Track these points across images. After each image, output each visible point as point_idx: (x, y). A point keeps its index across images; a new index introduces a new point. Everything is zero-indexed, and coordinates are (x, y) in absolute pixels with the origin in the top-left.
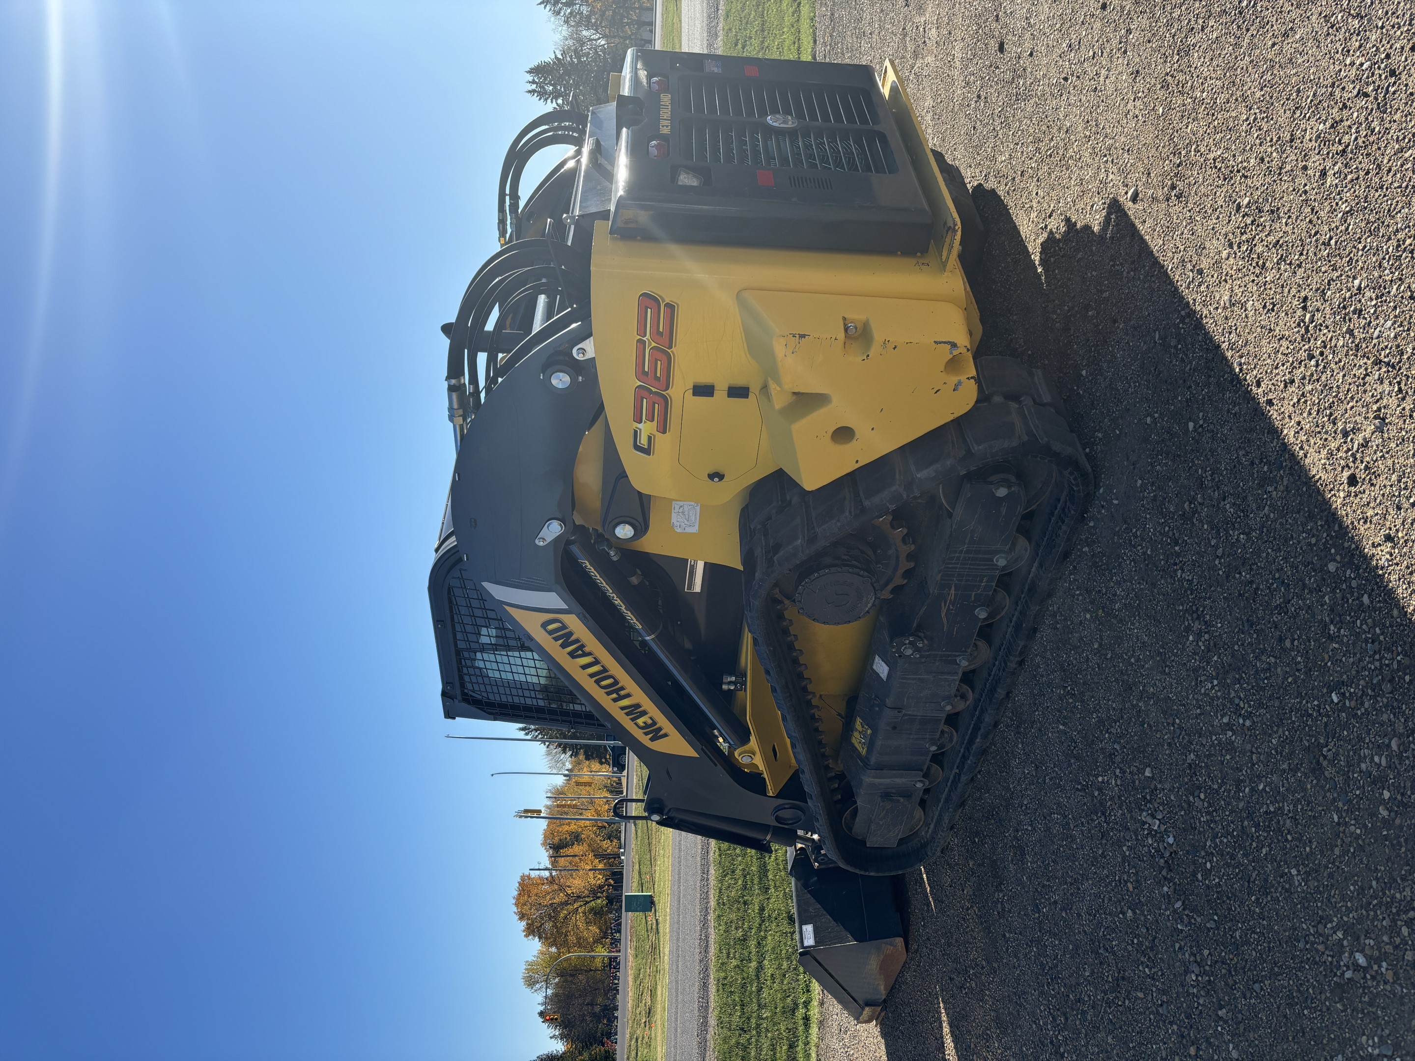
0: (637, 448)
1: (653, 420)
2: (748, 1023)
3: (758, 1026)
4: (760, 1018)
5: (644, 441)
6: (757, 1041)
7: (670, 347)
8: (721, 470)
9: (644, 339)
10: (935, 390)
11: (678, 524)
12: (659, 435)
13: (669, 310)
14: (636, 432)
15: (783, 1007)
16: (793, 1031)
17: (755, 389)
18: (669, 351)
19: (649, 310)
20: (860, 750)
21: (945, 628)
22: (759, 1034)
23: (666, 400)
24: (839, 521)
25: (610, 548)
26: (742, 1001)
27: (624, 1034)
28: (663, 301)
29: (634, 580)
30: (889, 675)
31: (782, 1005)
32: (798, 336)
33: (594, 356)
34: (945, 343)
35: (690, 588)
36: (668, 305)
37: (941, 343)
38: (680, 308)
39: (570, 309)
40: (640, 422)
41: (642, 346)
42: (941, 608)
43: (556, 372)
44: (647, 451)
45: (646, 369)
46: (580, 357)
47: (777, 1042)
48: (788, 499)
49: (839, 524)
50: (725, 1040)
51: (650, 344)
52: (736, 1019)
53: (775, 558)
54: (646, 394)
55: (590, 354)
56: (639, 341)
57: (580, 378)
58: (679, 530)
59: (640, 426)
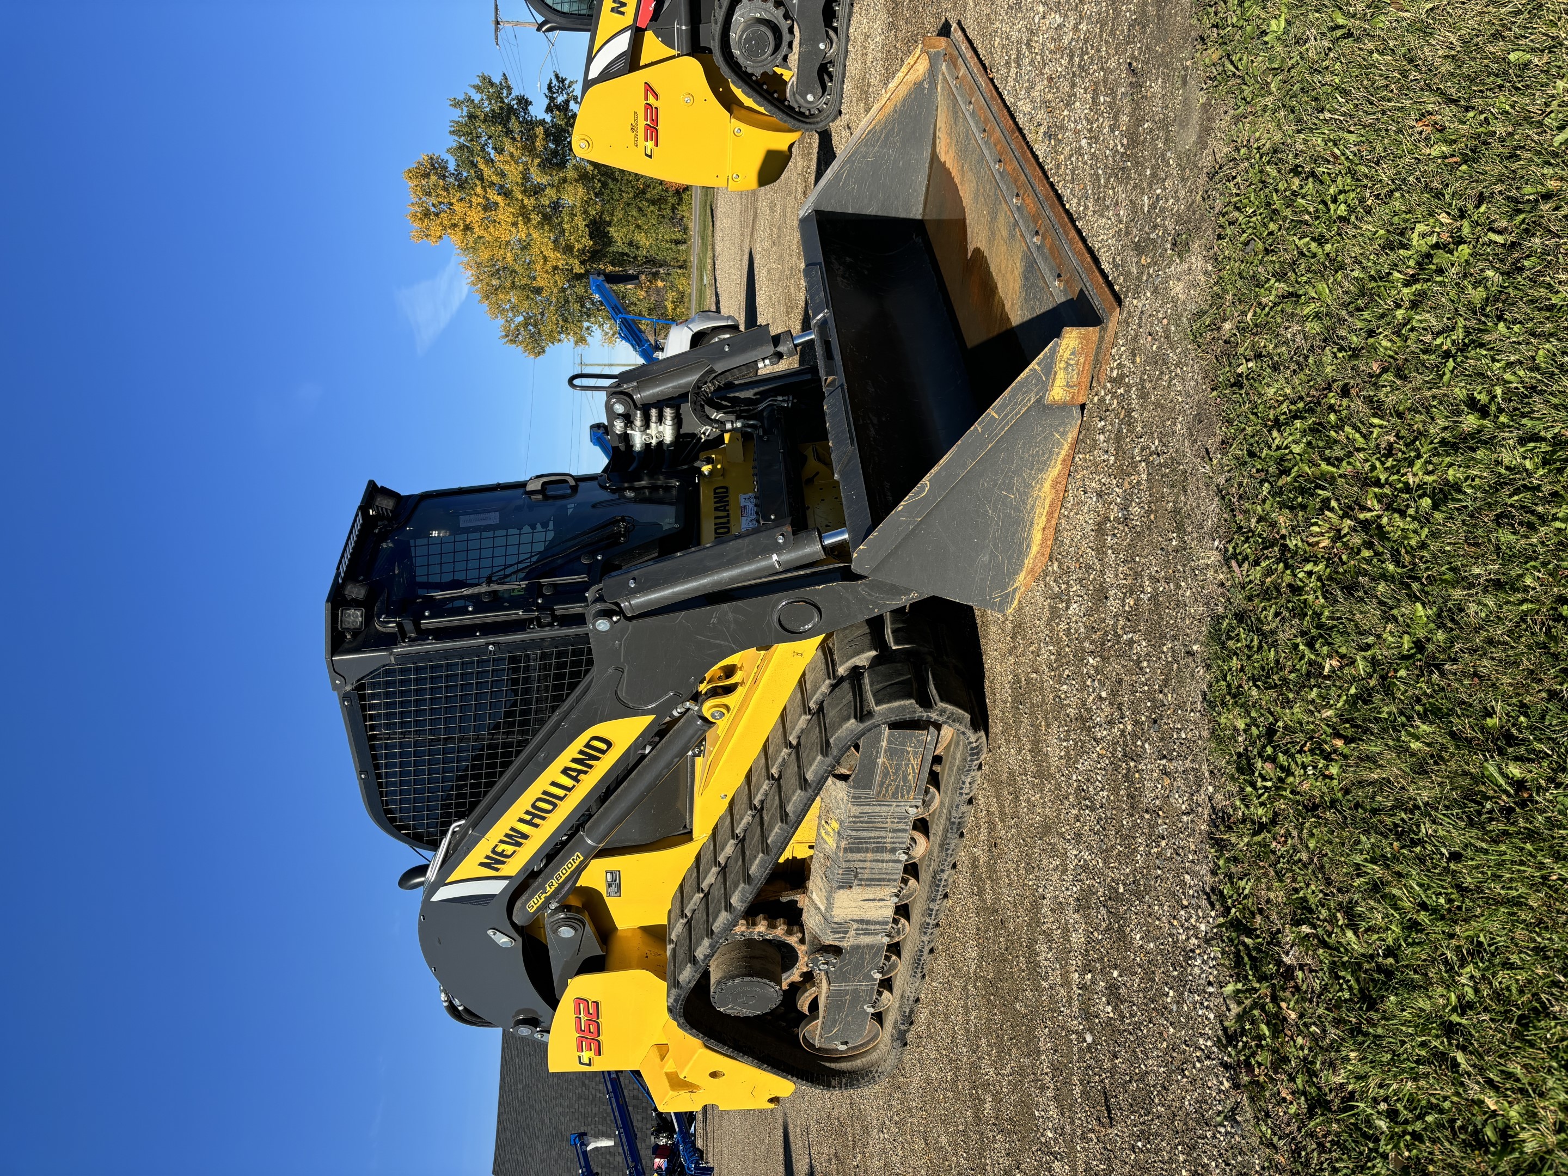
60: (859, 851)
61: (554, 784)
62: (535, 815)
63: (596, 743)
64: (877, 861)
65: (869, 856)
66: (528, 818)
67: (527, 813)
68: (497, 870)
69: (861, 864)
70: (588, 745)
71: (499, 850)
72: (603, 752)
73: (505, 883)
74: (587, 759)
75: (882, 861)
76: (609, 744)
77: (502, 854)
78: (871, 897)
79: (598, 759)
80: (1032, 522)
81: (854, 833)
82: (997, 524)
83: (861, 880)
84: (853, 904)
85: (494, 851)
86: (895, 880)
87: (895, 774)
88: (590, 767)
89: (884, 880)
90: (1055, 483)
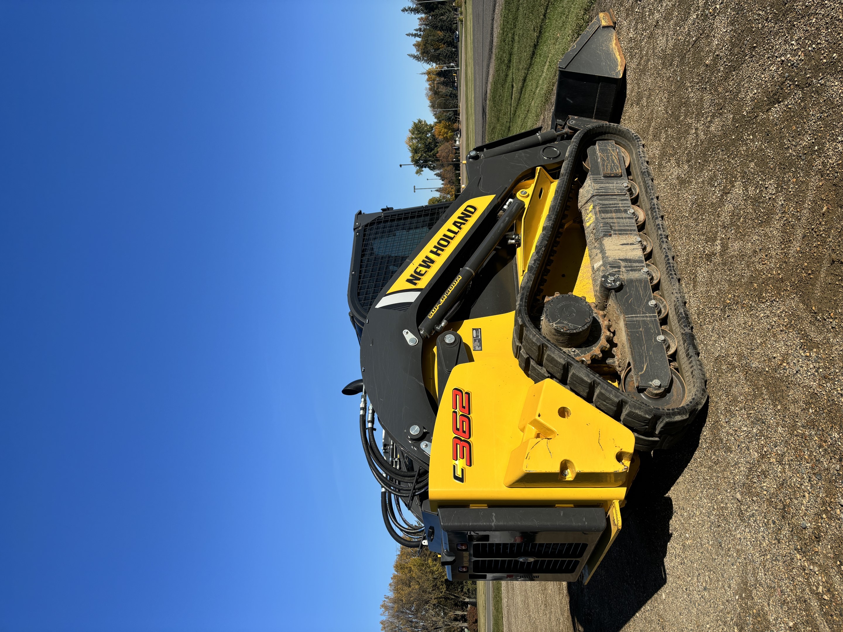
60: (607, 212)
61: (449, 230)
62: (439, 248)
63: (469, 209)
64: (619, 218)
65: (614, 215)
66: (435, 250)
67: (435, 247)
68: (415, 284)
69: (611, 220)
70: (465, 210)
71: (418, 270)
72: (472, 213)
73: (418, 293)
74: (465, 217)
75: (622, 218)
76: (475, 209)
77: (419, 274)
78: (625, 242)
79: (470, 216)
80: (614, 54)
81: (601, 202)
82: (603, 55)
83: (615, 230)
84: (617, 248)
85: (415, 272)
86: (634, 230)
87: (608, 160)
88: (466, 221)
89: (628, 230)
90: (616, 44)
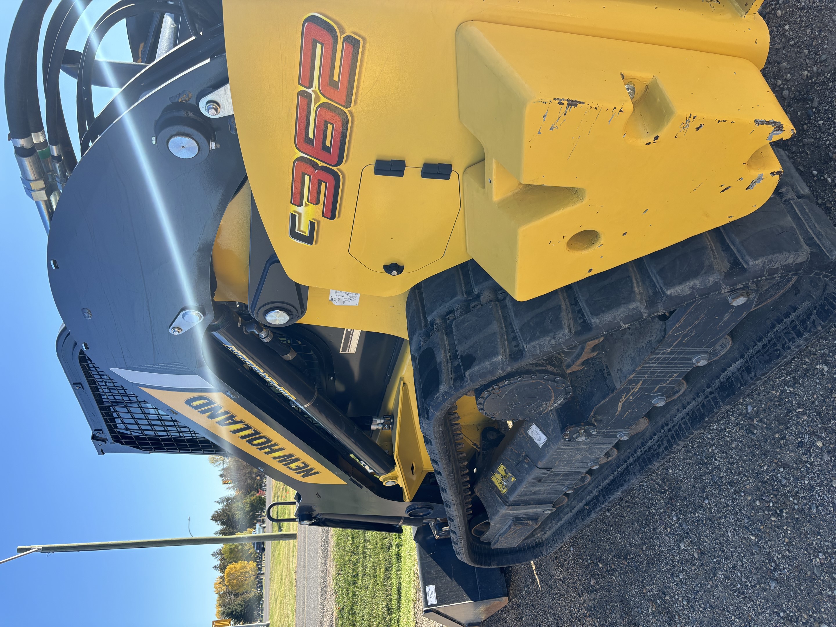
0: (294, 235)
1: (317, 203)
2: (357, 550)
3: (364, 553)
4: (365, 547)
5: (304, 228)
6: (363, 561)
7: (348, 105)
8: (400, 260)
9: (309, 91)
10: (724, 188)
11: (337, 298)
12: (324, 222)
13: (350, 47)
14: (293, 217)
15: (382, 545)
16: (388, 561)
17: (458, 167)
18: (346, 110)
19: (319, 46)
20: (501, 489)
21: (618, 413)
22: (365, 558)
23: (336, 177)
24: (554, 338)
25: (261, 330)
26: (353, 535)
27: (270, 493)
28: (342, 31)
29: (289, 357)
30: (545, 445)
31: (381, 543)
32: (566, 103)
33: (232, 113)
34: (768, 123)
35: (344, 349)
36: (349, 39)
37: (763, 123)
38: (367, 45)
39: (193, 38)
40: (300, 204)
41: (306, 101)
42: (621, 398)
43: (176, 135)
44: (309, 240)
45: (311, 136)
46: (211, 114)
47: (377, 565)
48: (476, 293)
49: (553, 342)
50: (341, 557)
51: (317, 99)
52: (349, 544)
53: (467, 373)
54: (308, 168)
55: (226, 110)
56: (301, 94)
57: (213, 145)
58: (337, 303)
59: (300, 209)
